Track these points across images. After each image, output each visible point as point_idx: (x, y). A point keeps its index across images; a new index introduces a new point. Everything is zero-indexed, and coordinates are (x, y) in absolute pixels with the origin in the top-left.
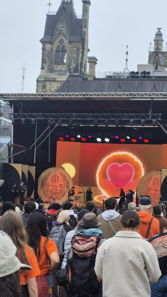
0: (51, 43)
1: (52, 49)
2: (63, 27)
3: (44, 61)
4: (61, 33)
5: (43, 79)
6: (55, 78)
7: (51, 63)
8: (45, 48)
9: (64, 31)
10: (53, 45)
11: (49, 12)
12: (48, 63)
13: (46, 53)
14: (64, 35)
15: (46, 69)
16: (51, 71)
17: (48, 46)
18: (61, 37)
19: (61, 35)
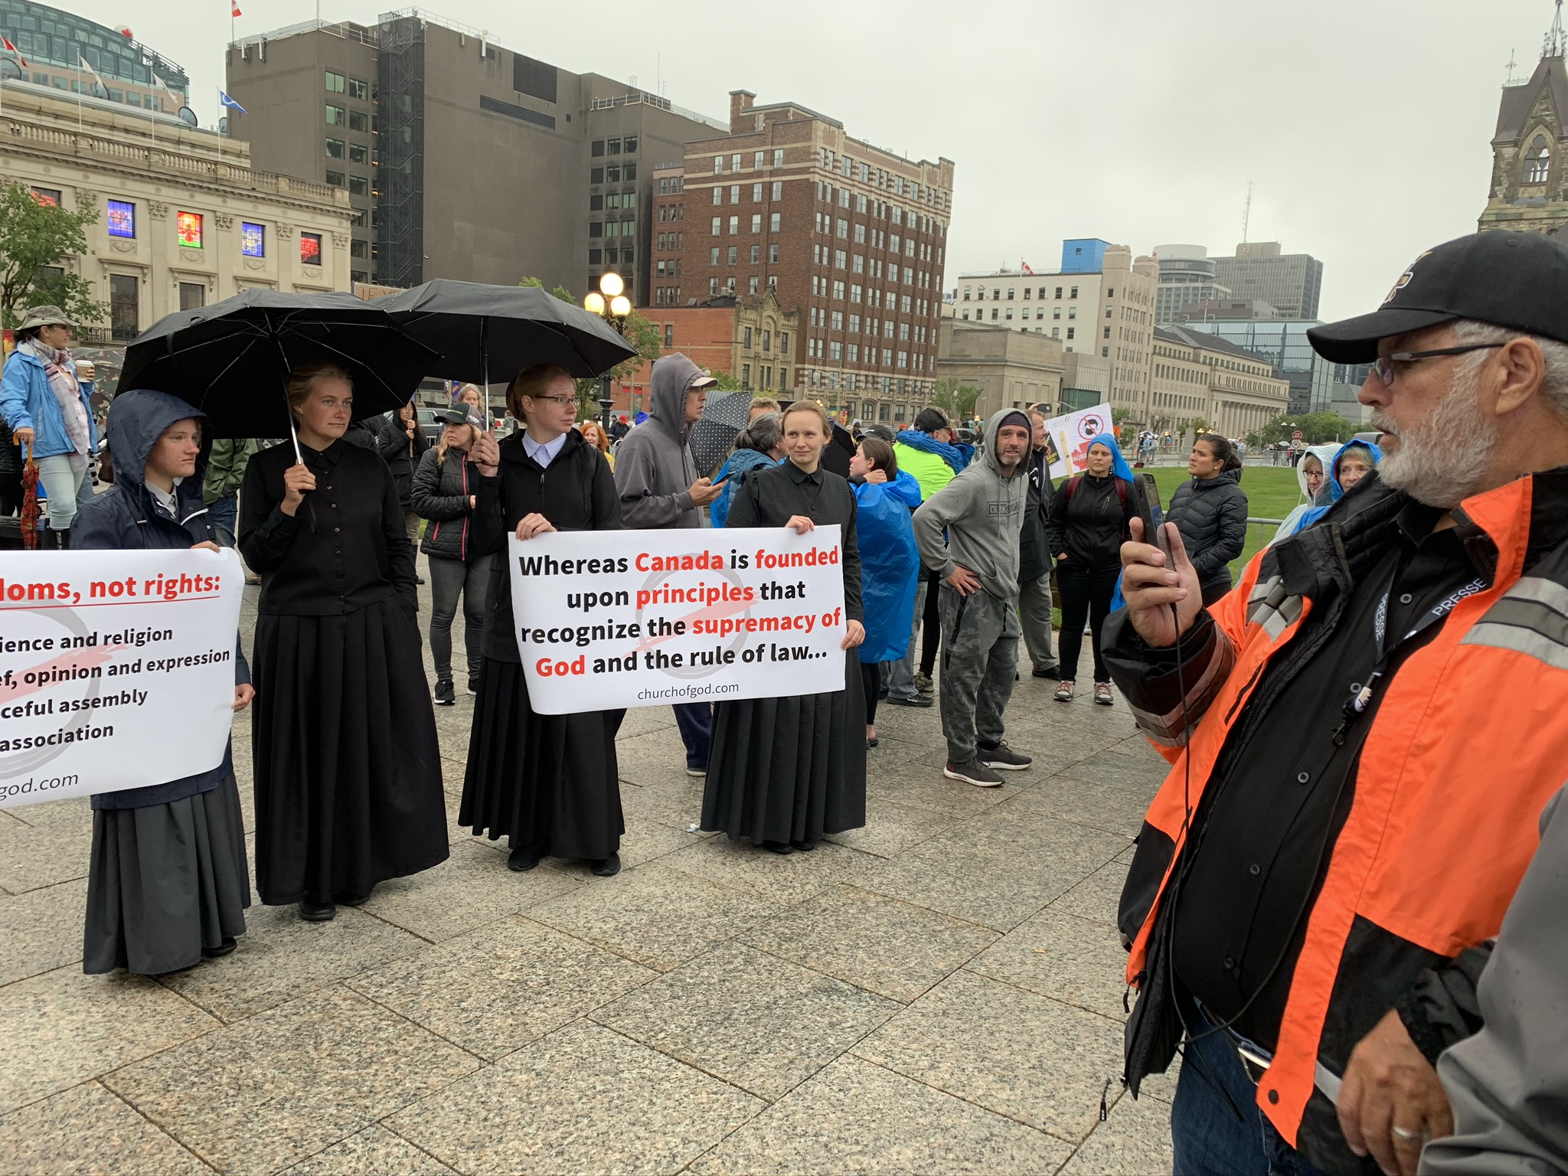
0: (1516, 144)
1: (1517, 155)
2: (1547, 109)
3: (1496, 181)
4: (1540, 121)
5: (1493, 218)
6: (1521, 214)
7: (1511, 185)
8: (1502, 156)
9: (1548, 118)
10: (1520, 148)
11: (1509, 81)
12: (1506, 184)
13: (1503, 165)
14: (1546, 127)
15: (1501, 196)
16: (1510, 198)
17: (1509, 152)
18: (1540, 130)
19: (1541, 126)
